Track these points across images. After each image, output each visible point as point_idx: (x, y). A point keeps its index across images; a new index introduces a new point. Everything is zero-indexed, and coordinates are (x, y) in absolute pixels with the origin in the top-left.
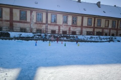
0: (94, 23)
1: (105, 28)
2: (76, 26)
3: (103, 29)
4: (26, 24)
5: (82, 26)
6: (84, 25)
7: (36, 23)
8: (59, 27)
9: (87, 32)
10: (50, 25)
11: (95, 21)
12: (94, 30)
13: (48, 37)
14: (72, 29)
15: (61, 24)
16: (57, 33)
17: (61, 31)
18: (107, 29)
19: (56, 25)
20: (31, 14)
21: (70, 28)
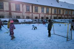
0: (57, 12)
1: (62, 15)
2: (48, 14)
3: (61, 15)
4: (20, 13)
5: (51, 14)
6: (52, 13)
7: (26, 13)
8: (39, 15)
9: (54, 17)
10: (34, 13)
11: (58, 11)
12: (57, 16)
13: (40, 21)
14: (46, 16)
15: (41, 13)
16: (38, 18)
17: (41, 17)
18: (63, 15)
19: (38, 13)
20: (23, 7)
21: (45, 15)
